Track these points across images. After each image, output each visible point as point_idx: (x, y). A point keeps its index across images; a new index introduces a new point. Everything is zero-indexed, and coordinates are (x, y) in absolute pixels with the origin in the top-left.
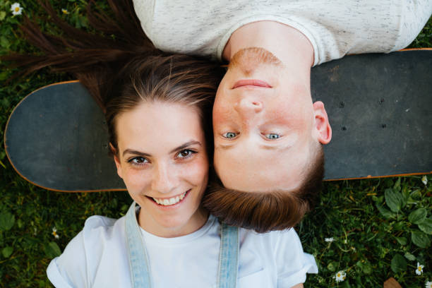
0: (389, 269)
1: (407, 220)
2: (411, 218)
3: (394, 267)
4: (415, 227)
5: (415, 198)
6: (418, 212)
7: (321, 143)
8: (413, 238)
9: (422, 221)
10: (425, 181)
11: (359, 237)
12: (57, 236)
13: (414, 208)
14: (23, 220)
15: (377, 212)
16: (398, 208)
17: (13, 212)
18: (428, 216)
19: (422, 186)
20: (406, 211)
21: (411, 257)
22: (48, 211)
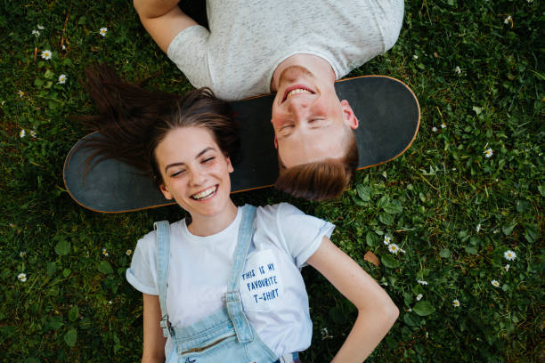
0: (366, 245)
1: (375, 206)
2: (378, 205)
3: (369, 242)
4: (382, 210)
5: (380, 190)
6: (383, 199)
7: (352, 129)
8: (381, 219)
9: (387, 205)
10: (385, 175)
11: (342, 223)
12: (107, 254)
13: (381, 196)
14: (77, 246)
15: (353, 203)
16: (369, 198)
17: (69, 239)
18: (391, 202)
19: (384, 179)
20: (375, 200)
21: (381, 233)
22: (98, 235)
